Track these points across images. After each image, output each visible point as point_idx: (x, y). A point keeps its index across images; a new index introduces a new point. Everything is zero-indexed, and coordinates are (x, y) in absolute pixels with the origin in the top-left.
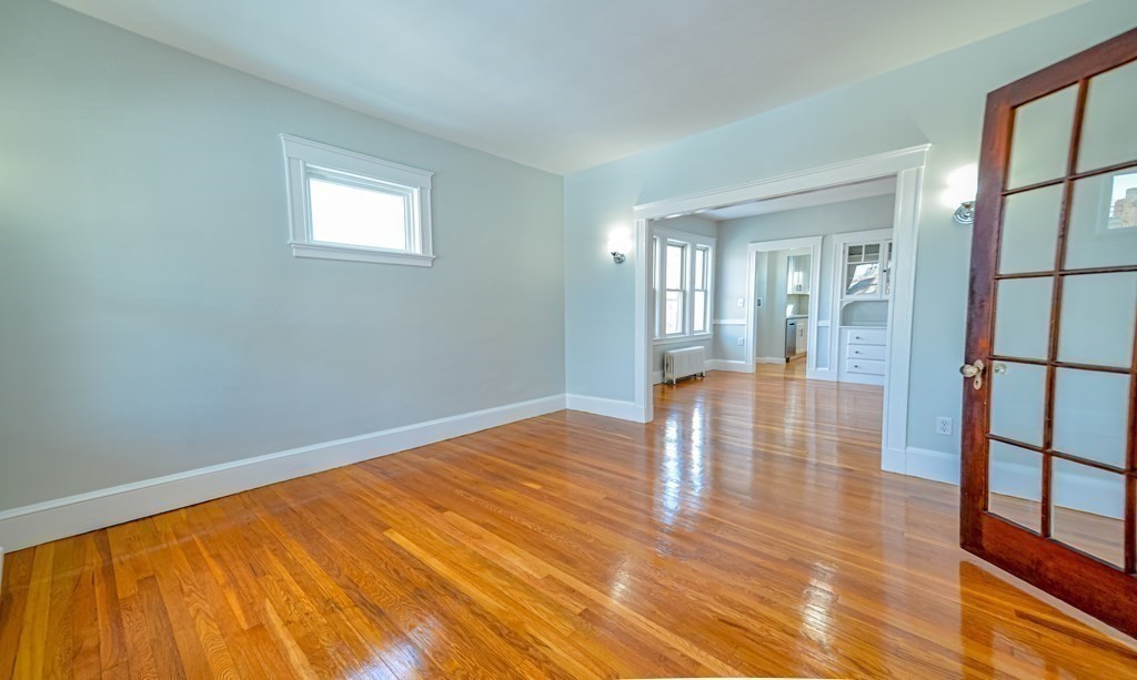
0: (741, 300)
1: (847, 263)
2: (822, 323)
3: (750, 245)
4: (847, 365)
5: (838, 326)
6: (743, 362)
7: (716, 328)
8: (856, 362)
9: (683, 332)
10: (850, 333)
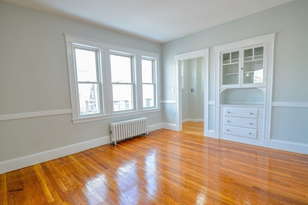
0: (173, 89)
1: (222, 65)
2: (211, 103)
3: (175, 56)
4: (224, 128)
5: (219, 105)
6: (175, 125)
7: (163, 105)
8: (229, 127)
9: (135, 109)
10: (226, 108)
